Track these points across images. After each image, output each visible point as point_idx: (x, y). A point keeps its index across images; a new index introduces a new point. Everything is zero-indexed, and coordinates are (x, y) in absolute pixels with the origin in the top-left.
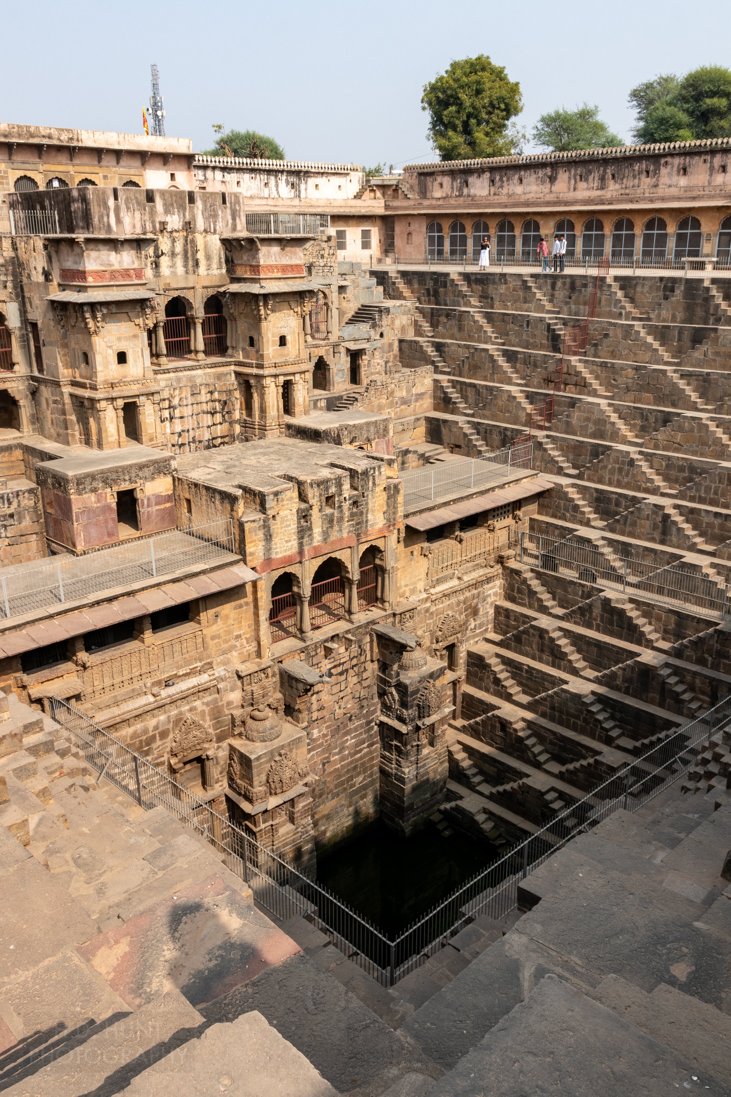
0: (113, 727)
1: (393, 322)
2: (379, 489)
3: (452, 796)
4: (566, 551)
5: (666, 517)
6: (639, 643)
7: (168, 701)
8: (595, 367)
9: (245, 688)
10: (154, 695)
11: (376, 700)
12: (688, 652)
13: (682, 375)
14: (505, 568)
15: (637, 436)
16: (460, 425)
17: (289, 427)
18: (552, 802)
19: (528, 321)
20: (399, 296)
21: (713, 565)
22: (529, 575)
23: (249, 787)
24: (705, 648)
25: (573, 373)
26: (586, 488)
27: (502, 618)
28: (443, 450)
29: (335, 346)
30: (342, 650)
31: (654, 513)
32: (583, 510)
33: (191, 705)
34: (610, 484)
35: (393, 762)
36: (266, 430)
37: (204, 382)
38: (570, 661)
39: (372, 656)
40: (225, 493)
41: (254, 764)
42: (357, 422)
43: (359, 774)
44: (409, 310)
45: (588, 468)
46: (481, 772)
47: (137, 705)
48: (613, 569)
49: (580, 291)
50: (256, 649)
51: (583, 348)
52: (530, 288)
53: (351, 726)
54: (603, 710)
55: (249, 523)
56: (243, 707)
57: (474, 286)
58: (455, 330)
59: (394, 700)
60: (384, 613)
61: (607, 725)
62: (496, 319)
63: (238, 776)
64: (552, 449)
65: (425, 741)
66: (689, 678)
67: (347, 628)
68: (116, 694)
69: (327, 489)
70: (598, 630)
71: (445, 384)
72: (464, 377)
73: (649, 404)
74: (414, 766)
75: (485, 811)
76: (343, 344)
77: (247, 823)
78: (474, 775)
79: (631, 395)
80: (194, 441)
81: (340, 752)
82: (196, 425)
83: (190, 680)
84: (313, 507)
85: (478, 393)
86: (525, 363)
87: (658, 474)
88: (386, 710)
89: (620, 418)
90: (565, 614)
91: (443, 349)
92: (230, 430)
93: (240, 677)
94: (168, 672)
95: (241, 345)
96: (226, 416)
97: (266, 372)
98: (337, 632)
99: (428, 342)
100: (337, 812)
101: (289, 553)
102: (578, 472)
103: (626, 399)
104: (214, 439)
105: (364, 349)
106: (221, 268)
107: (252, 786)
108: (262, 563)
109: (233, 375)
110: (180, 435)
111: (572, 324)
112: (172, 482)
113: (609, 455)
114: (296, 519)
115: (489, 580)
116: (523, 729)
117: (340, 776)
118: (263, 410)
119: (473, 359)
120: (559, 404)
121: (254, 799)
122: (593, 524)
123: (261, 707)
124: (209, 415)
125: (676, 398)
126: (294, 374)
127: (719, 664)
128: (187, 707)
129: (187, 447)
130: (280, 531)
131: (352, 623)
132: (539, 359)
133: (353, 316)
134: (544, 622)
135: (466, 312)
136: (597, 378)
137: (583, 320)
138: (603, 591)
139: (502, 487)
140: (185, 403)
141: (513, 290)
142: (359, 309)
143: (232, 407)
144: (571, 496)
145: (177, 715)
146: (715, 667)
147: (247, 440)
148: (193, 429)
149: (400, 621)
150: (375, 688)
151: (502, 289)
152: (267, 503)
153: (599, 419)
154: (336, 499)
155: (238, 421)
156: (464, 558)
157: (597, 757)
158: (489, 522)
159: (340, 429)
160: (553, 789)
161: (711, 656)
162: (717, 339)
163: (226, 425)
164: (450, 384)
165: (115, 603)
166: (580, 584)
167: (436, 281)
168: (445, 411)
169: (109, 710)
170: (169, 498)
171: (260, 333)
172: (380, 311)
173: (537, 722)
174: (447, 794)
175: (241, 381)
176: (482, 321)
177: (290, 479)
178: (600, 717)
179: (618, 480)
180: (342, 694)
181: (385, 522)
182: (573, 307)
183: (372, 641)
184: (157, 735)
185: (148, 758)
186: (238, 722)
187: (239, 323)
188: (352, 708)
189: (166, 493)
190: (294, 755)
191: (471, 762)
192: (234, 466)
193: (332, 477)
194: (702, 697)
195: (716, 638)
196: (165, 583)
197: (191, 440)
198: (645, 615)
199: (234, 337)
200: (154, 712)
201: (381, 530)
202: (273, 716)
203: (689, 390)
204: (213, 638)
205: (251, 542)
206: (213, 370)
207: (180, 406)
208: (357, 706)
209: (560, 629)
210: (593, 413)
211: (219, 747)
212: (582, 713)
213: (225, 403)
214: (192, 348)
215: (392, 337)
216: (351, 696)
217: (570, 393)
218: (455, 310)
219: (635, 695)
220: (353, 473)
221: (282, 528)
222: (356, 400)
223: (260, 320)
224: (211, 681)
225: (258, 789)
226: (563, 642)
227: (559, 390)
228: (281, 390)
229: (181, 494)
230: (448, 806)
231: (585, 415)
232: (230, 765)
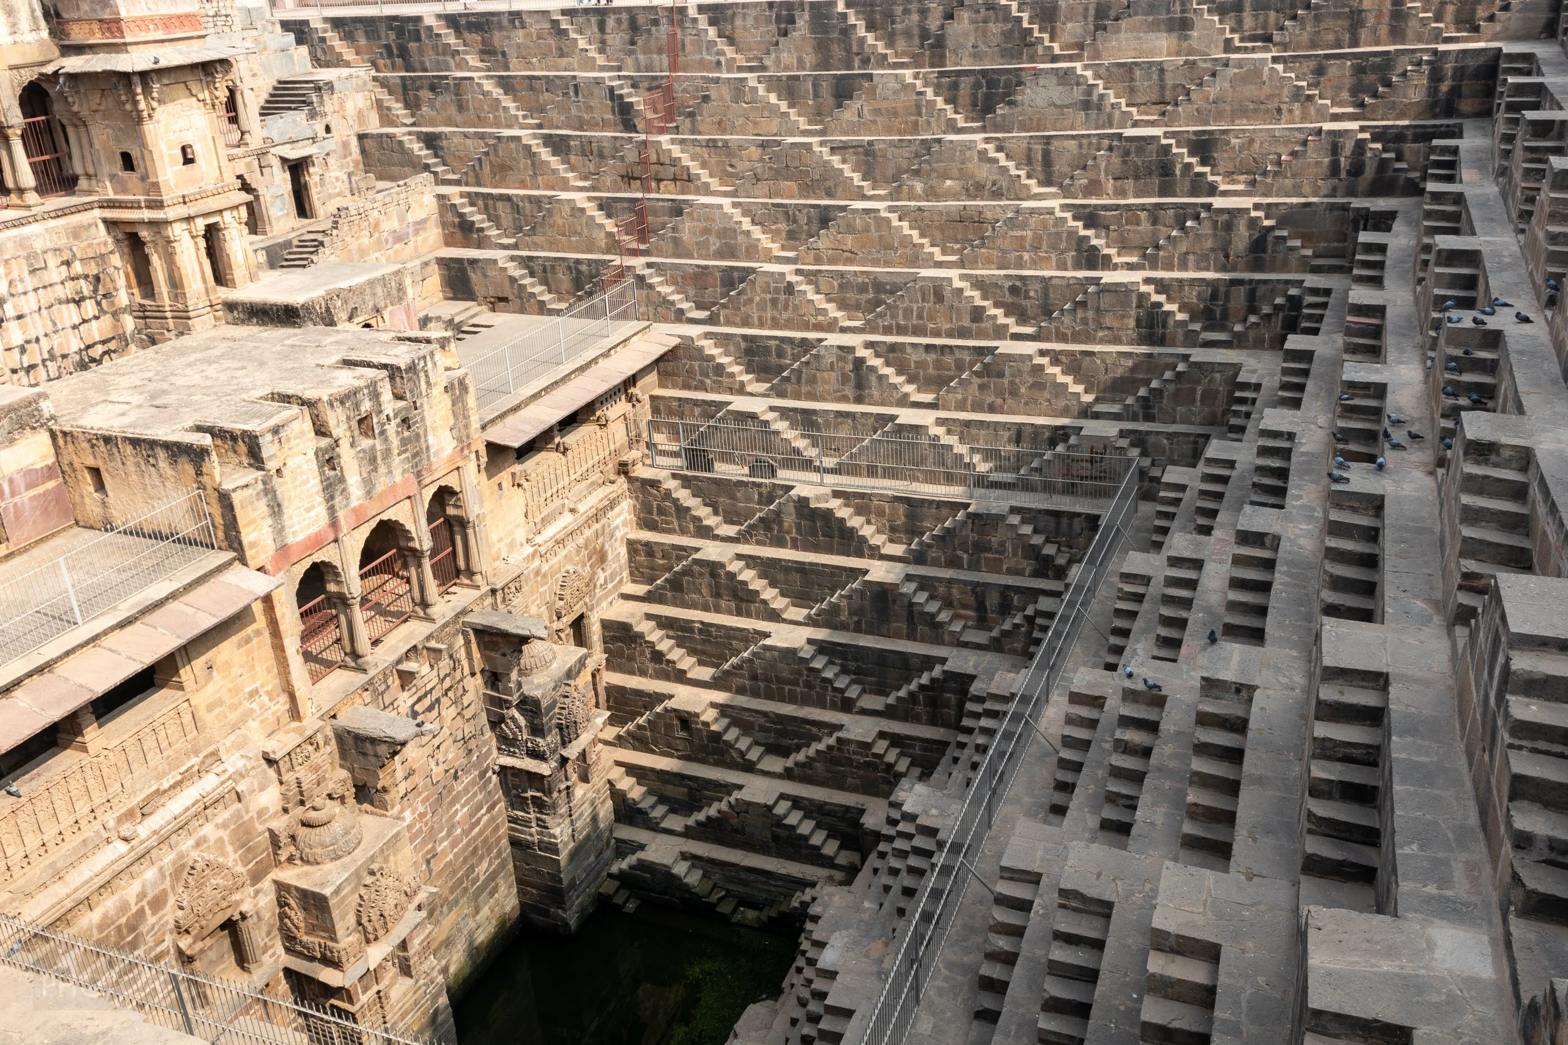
0: (63, 919)
1: (342, 106)
2: (437, 391)
3: (624, 848)
4: (719, 438)
5: (859, 362)
6: (860, 554)
7: (153, 841)
8: (698, 149)
9: (284, 779)
10: (126, 840)
11: (488, 734)
12: (933, 553)
13: (832, 149)
14: (631, 480)
15: (783, 248)
16: (500, 264)
17: (230, 306)
18: (785, 816)
19: (576, 86)
20: (337, 62)
21: (940, 422)
22: (671, 484)
23: (329, 943)
24: (957, 542)
25: (668, 161)
26: (727, 337)
27: (642, 558)
28: (479, 309)
29: (261, 155)
30: (425, 669)
31: (841, 359)
32: (729, 370)
33: (196, 836)
34: (761, 325)
35: (533, 824)
36: (189, 318)
37: (50, 245)
38: (765, 602)
39: (471, 667)
40: (177, 445)
41: (332, 903)
42: (353, 282)
43: (481, 858)
44: (365, 83)
45: (724, 306)
46: (662, 799)
47: (98, 867)
48: (797, 452)
49: (649, 31)
50: (287, 706)
51: (672, 120)
52: (565, 31)
53: (459, 787)
54: (830, 663)
55: (239, 491)
56: (286, 810)
57: (467, 35)
58: (453, 110)
59: (519, 727)
60: (476, 593)
61: (841, 683)
62: (517, 87)
63: (302, 930)
64: (661, 283)
65: (574, 777)
66: (941, 590)
67: (428, 632)
68: (53, 858)
69: (357, 406)
70: (795, 547)
71: (457, 201)
72: (485, 186)
73: (792, 197)
74: (568, 820)
75: (684, 856)
76: (272, 150)
77: (333, 1001)
78: (653, 807)
79: (763, 187)
80: (52, 358)
81: (449, 834)
82: (50, 328)
83: (185, 793)
84: (341, 442)
85: (517, 209)
86: (584, 154)
87: (829, 301)
88: (507, 745)
89: (753, 223)
90: (739, 532)
91: (439, 143)
92: (115, 327)
93: (270, 762)
94: (141, 790)
95: (106, 169)
96: (104, 302)
97: (170, 213)
98: (413, 643)
99: (410, 134)
100: (460, 930)
101: (314, 529)
102: (708, 313)
103: (757, 193)
104: (88, 347)
105: (310, 156)
106: (38, 29)
107: (334, 939)
108: (273, 557)
109: (101, 226)
110: (23, 350)
111: (646, 84)
112: (49, 441)
113: (753, 282)
114: (316, 468)
115: (612, 504)
116: (716, 720)
117: (455, 872)
118: (176, 284)
119: (497, 155)
120: (655, 213)
121: (344, 960)
122: (749, 389)
123: (318, 802)
124: (72, 306)
125: (831, 183)
126: (220, 212)
127: (978, 561)
128: (191, 842)
129: (41, 370)
130: (292, 494)
131: (433, 621)
132: (605, 144)
133: (268, 102)
134: (711, 551)
135: (466, 78)
136: (704, 165)
137: (662, 77)
138: (792, 487)
139: (606, 355)
140: (20, 289)
141: (539, 38)
142: (275, 89)
143: (111, 286)
144: (708, 352)
145: (174, 862)
146: (974, 566)
147: (153, 342)
148: (46, 335)
149: (504, 600)
150: (484, 715)
151: (519, 36)
152: (263, 450)
153: (725, 229)
154: (375, 420)
155: (129, 309)
156: (573, 477)
157: (840, 734)
158: (598, 413)
159: (328, 299)
160: (783, 797)
161: (966, 552)
162: (873, 90)
163: (107, 320)
164: (465, 200)
165: (18, 693)
166: (754, 483)
167: (400, 32)
168: (466, 245)
169: (45, 893)
170: (49, 472)
171: (143, 145)
172: (318, 89)
173: (735, 703)
174: (618, 848)
175: (120, 236)
176: (497, 92)
177: (286, 399)
178: (829, 674)
179: (773, 318)
180: (436, 742)
181: (455, 443)
182: (641, 57)
183: (467, 643)
184: (147, 908)
185: (136, 953)
186: (284, 840)
187: (93, 130)
188: (456, 758)
189: (43, 464)
190: (392, 864)
191: (643, 789)
192: (164, 392)
193: (362, 383)
194: (963, 612)
195: (970, 525)
196: (105, 633)
197: (46, 356)
198: (859, 512)
199: (88, 157)
200: (132, 868)
201: (451, 459)
202: (341, 812)
203: (847, 170)
204: (210, 709)
205: (248, 524)
206: (62, 221)
207: (12, 295)
208: (462, 753)
209: (739, 557)
210: (714, 220)
211: (257, 892)
212: (801, 675)
213: (97, 279)
214: (10, 184)
215: (345, 132)
216: (451, 740)
217: (667, 193)
218: (446, 77)
219: (871, 631)
220: (393, 372)
221: (295, 488)
222: (322, 244)
223: (140, 120)
224: (222, 783)
225: (346, 939)
226: (748, 575)
227: (649, 191)
228: (202, 243)
229: (76, 460)
230: (624, 864)
231: (702, 225)
232: (283, 916)
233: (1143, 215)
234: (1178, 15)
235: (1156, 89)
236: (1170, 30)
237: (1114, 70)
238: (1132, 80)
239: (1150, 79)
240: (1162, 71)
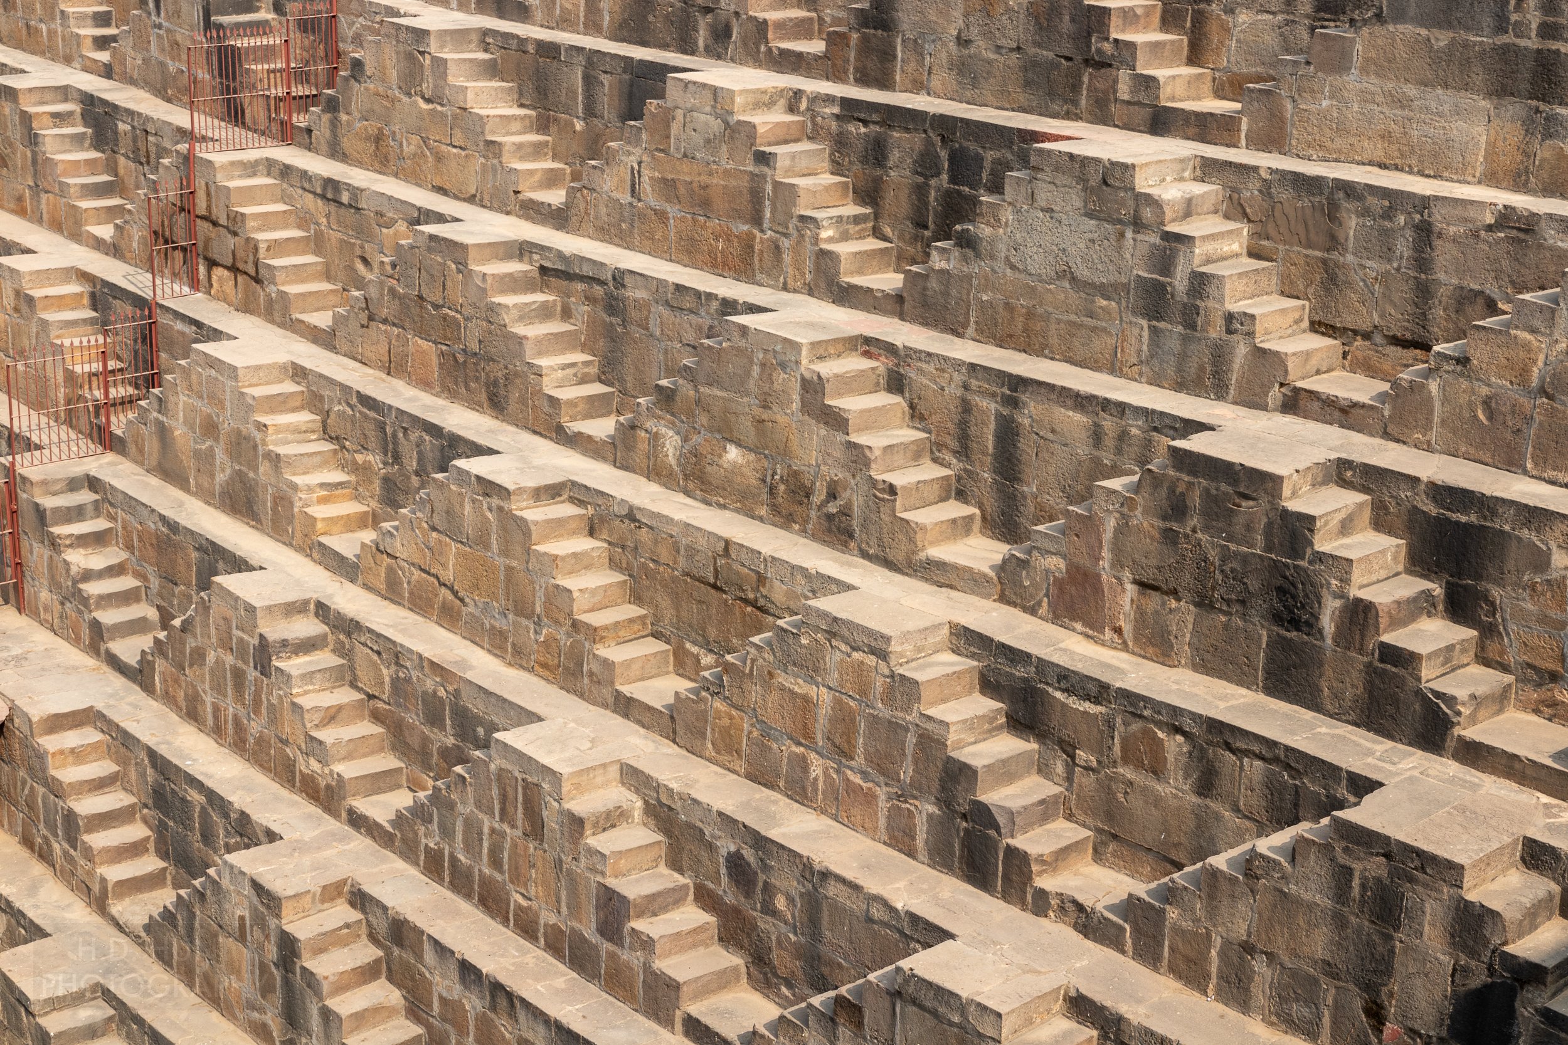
45: (160, 649)
89: (325, 432)
233: (1174, 746)
234: (1532, 43)
235: (1403, 292)
236: (1501, 91)
237: (1284, 195)
238: (1334, 242)
239: (1387, 253)
240: (1425, 233)
